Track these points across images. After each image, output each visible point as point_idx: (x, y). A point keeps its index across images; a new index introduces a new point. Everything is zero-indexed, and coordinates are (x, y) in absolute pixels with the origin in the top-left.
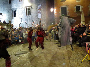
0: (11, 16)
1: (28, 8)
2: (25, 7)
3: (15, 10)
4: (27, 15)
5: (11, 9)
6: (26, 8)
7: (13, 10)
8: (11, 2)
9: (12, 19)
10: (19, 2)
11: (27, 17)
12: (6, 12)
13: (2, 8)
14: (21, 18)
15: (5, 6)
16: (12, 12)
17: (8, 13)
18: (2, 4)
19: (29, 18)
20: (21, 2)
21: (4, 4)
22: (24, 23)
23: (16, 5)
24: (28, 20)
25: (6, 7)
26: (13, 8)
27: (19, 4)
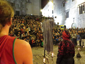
1: (82, 6)
2: (78, 5)
3: (68, 11)
4: (80, 14)
6: (79, 7)
7: (66, 12)
8: (65, 4)
9: (66, 20)
11: (80, 16)
12: (61, 15)
13: (59, 12)
14: (74, 18)
15: (60, 10)
16: (65, 14)
17: (63, 15)
18: (58, 9)
19: (83, 17)
20: (73, 2)
21: (59, 8)
22: (76, 23)
23: (69, 6)
24: (81, 19)
26: (66, 9)
27: (72, 5)
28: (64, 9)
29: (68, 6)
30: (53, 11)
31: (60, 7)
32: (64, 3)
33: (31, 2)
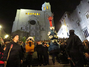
0: (83, 37)
3: (85, 29)
5: (82, 30)
7: (84, 30)
8: (80, 24)
10: (87, 20)
16: (83, 33)
17: (80, 35)
25: (77, 30)
26: (83, 28)
27: (88, 22)
28: (80, 28)
29: (84, 24)
30: (67, 33)
31: (75, 27)
32: (78, 22)
33: (45, 29)
